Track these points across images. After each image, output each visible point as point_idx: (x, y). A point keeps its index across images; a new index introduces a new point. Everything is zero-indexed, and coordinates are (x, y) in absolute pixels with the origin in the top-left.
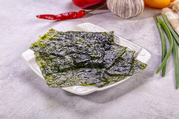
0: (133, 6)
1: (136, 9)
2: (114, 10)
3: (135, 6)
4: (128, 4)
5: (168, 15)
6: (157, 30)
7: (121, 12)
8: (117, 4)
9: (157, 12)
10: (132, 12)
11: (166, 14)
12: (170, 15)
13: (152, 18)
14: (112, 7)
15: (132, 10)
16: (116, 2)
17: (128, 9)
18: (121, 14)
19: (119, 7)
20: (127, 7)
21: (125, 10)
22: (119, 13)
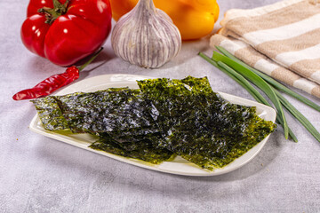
0: (169, 40)
1: (174, 45)
2: (136, 56)
3: (173, 41)
4: (161, 40)
7: (150, 56)
8: (140, 43)
10: (169, 53)
11: (222, 44)
14: (132, 51)
15: (169, 48)
16: (138, 40)
17: (163, 49)
18: (152, 60)
19: (146, 47)
20: (161, 46)
21: (158, 51)
22: (146, 58)
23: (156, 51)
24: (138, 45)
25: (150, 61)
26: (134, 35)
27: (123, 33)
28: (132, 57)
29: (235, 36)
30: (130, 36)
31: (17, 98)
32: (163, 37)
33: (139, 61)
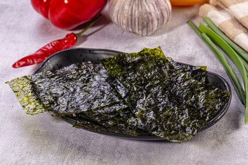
0: (159, 13)
1: (163, 17)
2: (128, 26)
3: (162, 13)
4: (150, 13)
5: (213, 16)
6: (204, 44)
7: (140, 27)
8: (131, 15)
9: (189, 12)
10: (158, 23)
11: (209, 15)
12: (217, 17)
13: (186, 26)
14: (125, 21)
15: (158, 20)
16: (130, 13)
17: (152, 21)
18: (142, 30)
19: (137, 19)
20: (150, 19)
21: (147, 23)
22: (137, 28)
23: (145, 23)
24: (130, 17)
25: (140, 31)
26: (126, 7)
27: (117, 4)
28: (124, 26)
29: (222, 7)
30: (123, 8)
31: (17, 66)
32: (153, 10)
33: (131, 30)
